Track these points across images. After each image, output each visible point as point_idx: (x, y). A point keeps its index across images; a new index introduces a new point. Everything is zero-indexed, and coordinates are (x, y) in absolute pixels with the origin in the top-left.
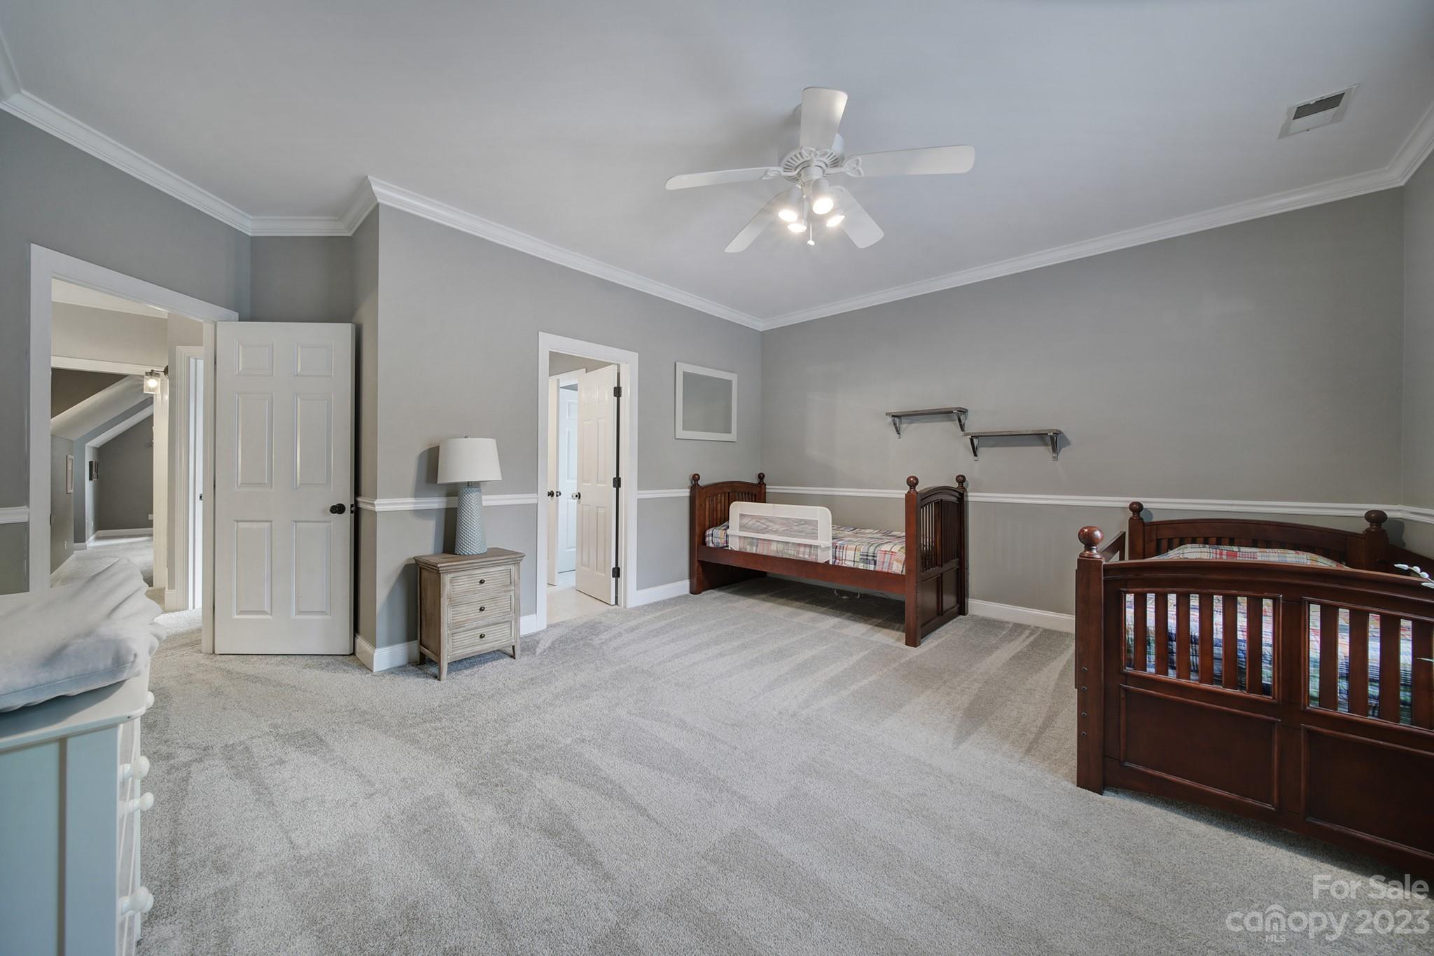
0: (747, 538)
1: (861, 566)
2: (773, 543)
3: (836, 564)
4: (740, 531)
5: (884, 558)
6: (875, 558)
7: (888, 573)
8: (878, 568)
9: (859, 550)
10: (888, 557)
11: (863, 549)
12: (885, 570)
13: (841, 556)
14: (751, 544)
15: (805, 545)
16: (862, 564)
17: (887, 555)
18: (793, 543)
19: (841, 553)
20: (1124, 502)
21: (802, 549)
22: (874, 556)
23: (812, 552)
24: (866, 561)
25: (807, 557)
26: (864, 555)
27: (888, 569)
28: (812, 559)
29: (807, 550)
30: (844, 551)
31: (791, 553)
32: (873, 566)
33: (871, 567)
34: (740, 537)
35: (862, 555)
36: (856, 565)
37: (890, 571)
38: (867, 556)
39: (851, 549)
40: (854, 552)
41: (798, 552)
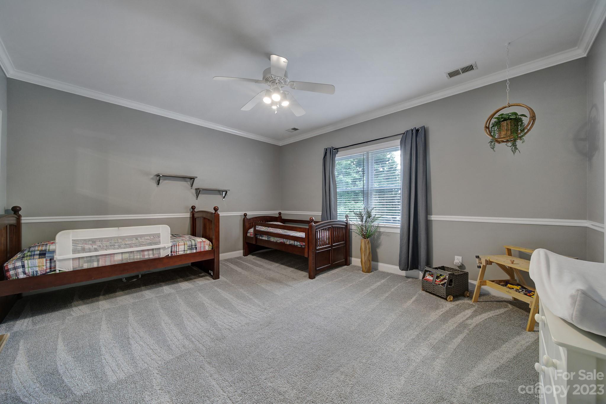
0: (83, 258)
1: (189, 252)
2: (115, 255)
3: (173, 255)
4: (73, 254)
5: (201, 245)
6: (196, 246)
7: (204, 251)
8: (198, 250)
9: (187, 244)
10: (202, 244)
11: (189, 243)
12: (202, 250)
13: (175, 250)
14: (88, 262)
15: (148, 250)
16: (189, 251)
17: (202, 243)
18: (138, 251)
19: (175, 249)
20: (242, 213)
21: (146, 253)
22: (195, 245)
23: (155, 252)
24: (191, 249)
25: (151, 256)
26: (190, 246)
27: (204, 249)
28: (156, 256)
29: (151, 252)
30: (178, 247)
31: (138, 257)
32: (195, 250)
33: (194, 251)
34: (73, 259)
35: (189, 246)
36: (185, 252)
37: (205, 250)
38: (192, 246)
39: (182, 245)
40: (184, 246)
41: (144, 255)
